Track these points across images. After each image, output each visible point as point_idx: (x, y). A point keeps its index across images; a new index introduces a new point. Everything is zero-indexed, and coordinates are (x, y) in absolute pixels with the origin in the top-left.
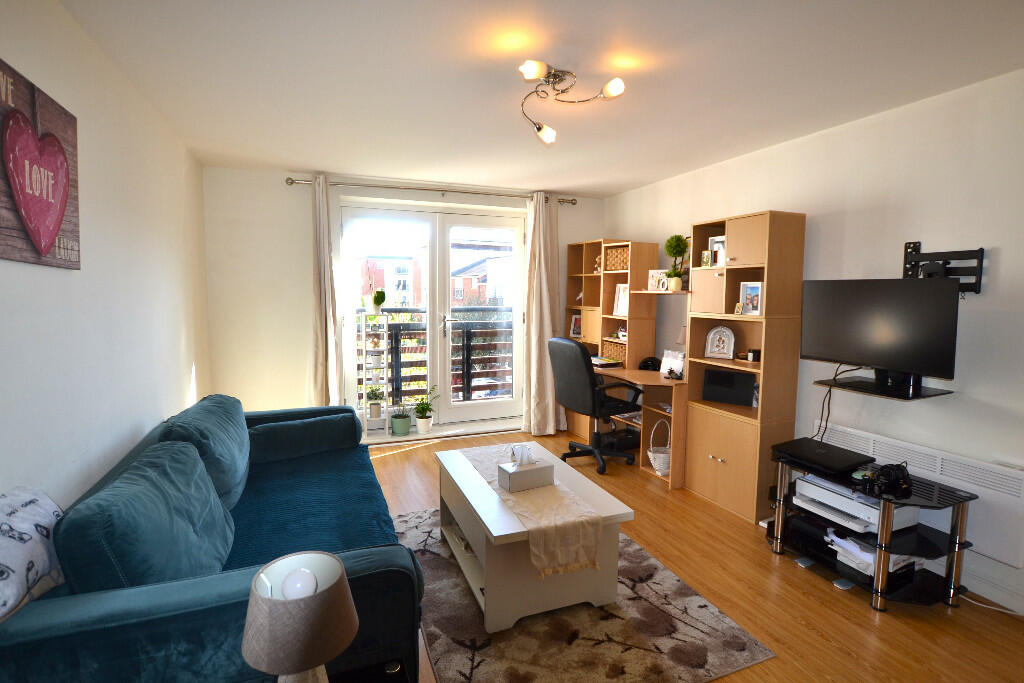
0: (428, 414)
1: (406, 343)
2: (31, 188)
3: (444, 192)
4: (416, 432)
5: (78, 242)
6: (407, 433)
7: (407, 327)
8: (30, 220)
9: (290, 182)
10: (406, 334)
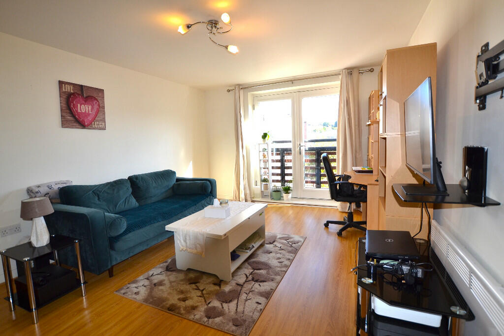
0: (289, 192)
1: (287, 157)
2: (81, 110)
3: (292, 81)
4: (283, 200)
5: (105, 122)
6: (280, 199)
7: (286, 150)
8: (80, 118)
9: (229, 91)
10: (287, 153)
